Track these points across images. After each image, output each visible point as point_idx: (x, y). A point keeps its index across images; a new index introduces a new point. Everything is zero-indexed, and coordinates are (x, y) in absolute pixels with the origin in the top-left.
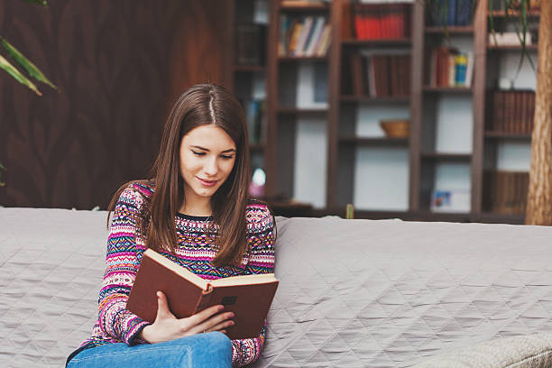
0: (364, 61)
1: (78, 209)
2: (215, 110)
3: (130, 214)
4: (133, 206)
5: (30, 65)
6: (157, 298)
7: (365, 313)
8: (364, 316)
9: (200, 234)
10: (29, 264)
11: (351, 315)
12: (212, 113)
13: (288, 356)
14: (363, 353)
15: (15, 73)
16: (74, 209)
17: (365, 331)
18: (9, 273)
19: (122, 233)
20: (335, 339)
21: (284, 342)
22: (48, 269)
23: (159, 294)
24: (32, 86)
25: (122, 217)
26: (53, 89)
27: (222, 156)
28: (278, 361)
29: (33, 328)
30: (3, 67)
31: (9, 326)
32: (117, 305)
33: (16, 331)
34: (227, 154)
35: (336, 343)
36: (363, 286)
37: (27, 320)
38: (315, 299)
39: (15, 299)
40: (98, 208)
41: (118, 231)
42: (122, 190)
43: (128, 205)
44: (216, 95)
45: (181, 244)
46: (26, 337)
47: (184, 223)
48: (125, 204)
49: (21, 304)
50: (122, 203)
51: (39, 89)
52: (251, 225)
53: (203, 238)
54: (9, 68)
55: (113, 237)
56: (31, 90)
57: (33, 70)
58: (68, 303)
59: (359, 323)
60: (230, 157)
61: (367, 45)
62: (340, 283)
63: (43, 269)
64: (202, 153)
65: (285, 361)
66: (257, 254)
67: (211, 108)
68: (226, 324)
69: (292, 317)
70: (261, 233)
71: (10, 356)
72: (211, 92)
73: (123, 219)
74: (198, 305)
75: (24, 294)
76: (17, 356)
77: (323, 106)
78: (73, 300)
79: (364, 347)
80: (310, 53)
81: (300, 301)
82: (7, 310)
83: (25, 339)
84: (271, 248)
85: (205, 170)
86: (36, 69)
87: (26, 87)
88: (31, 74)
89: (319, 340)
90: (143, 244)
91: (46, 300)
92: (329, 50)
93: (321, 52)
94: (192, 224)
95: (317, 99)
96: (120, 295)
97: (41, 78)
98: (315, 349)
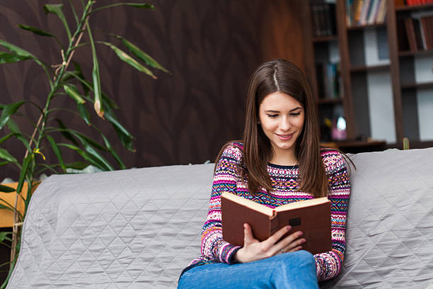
0: (416, 23)
1: (193, 164)
2: (278, 80)
3: (230, 166)
4: (233, 159)
5: (146, 56)
6: (244, 228)
7: (423, 223)
8: (421, 225)
9: (288, 179)
10: (156, 211)
11: (411, 226)
12: (276, 83)
13: (364, 263)
14: (423, 255)
15: (135, 63)
16: (190, 165)
17: (423, 238)
18: (142, 219)
19: (222, 181)
20: (401, 246)
21: (360, 253)
22: (171, 213)
23: (246, 225)
24: (149, 73)
25: (223, 168)
26: (166, 73)
27: (292, 114)
28: (356, 268)
29: (165, 260)
30: (125, 60)
31: (146, 260)
32: (215, 235)
33: (152, 264)
34: (295, 112)
35: (402, 250)
36: (418, 202)
37: (160, 254)
38: (381, 216)
39: (149, 239)
40: (208, 161)
41: (220, 179)
42: (226, 147)
43: (228, 159)
44: (279, 68)
45: (274, 187)
46: (160, 267)
47: (275, 171)
48: (227, 158)
49: (154, 242)
50: (224, 158)
51: (154, 74)
52: (329, 168)
53: (292, 182)
54: (130, 60)
55: (215, 183)
56: (148, 75)
57: (148, 59)
58: (189, 238)
59: (418, 232)
60: (298, 114)
61: (416, 10)
62: (399, 201)
63: (168, 213)
64: (275, 115)
65: (362, 268)
66: (335, 189)
67: (275, 79)
68: (299, 241)
69: (365, 232)
70: (336, 173)
71: (149, 284)
72: (276, 66)
73: (224, 170)
74: (270, 229)
75: (155, 235)
76: (154, 283)
77: (386, 62)
78: (193, 235)
79: (424, 250)
80: (371, 21)
81: (369, 219)
82: (143, 248)
83: (160, 269)
84: (347, 183)
85: (280, 127)
86: (151, 59)
87: (144, 74)
88: (148, 63)
89: (388, 248)
90: (244, 187)
91: (171, 238)
92: (386, 17)
93: (380, 19)
94: (282, 172)
95: (381, 58)
96: (217, 228)
97: (156, 65)
98: (385, 256)
